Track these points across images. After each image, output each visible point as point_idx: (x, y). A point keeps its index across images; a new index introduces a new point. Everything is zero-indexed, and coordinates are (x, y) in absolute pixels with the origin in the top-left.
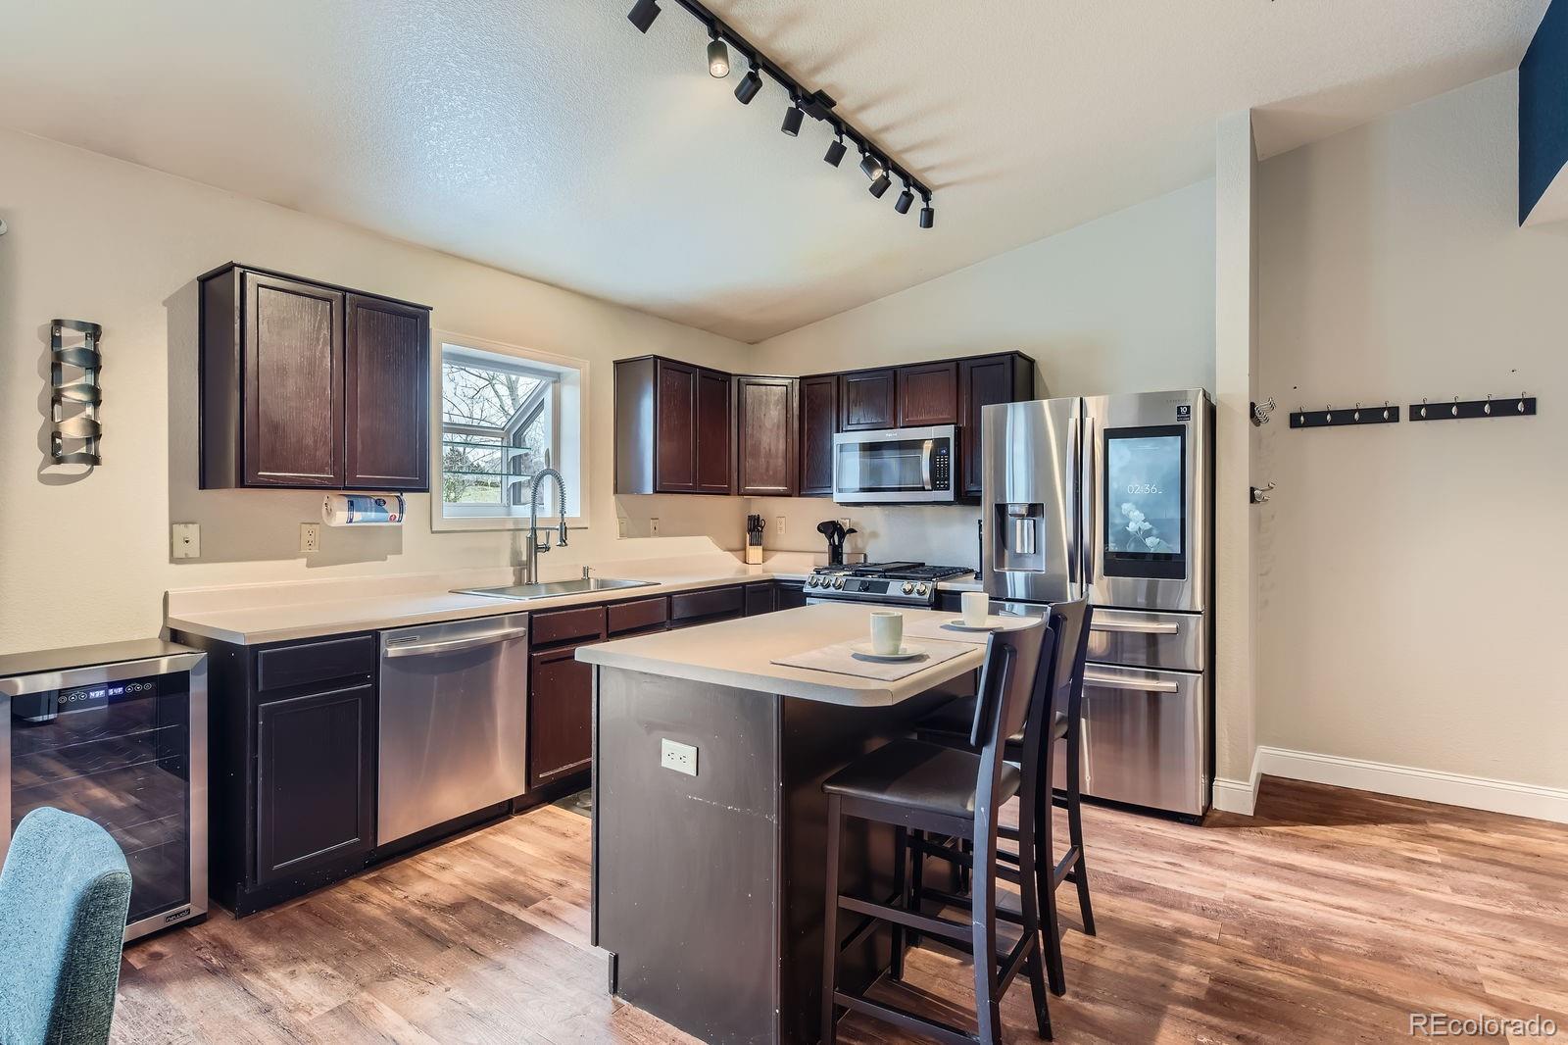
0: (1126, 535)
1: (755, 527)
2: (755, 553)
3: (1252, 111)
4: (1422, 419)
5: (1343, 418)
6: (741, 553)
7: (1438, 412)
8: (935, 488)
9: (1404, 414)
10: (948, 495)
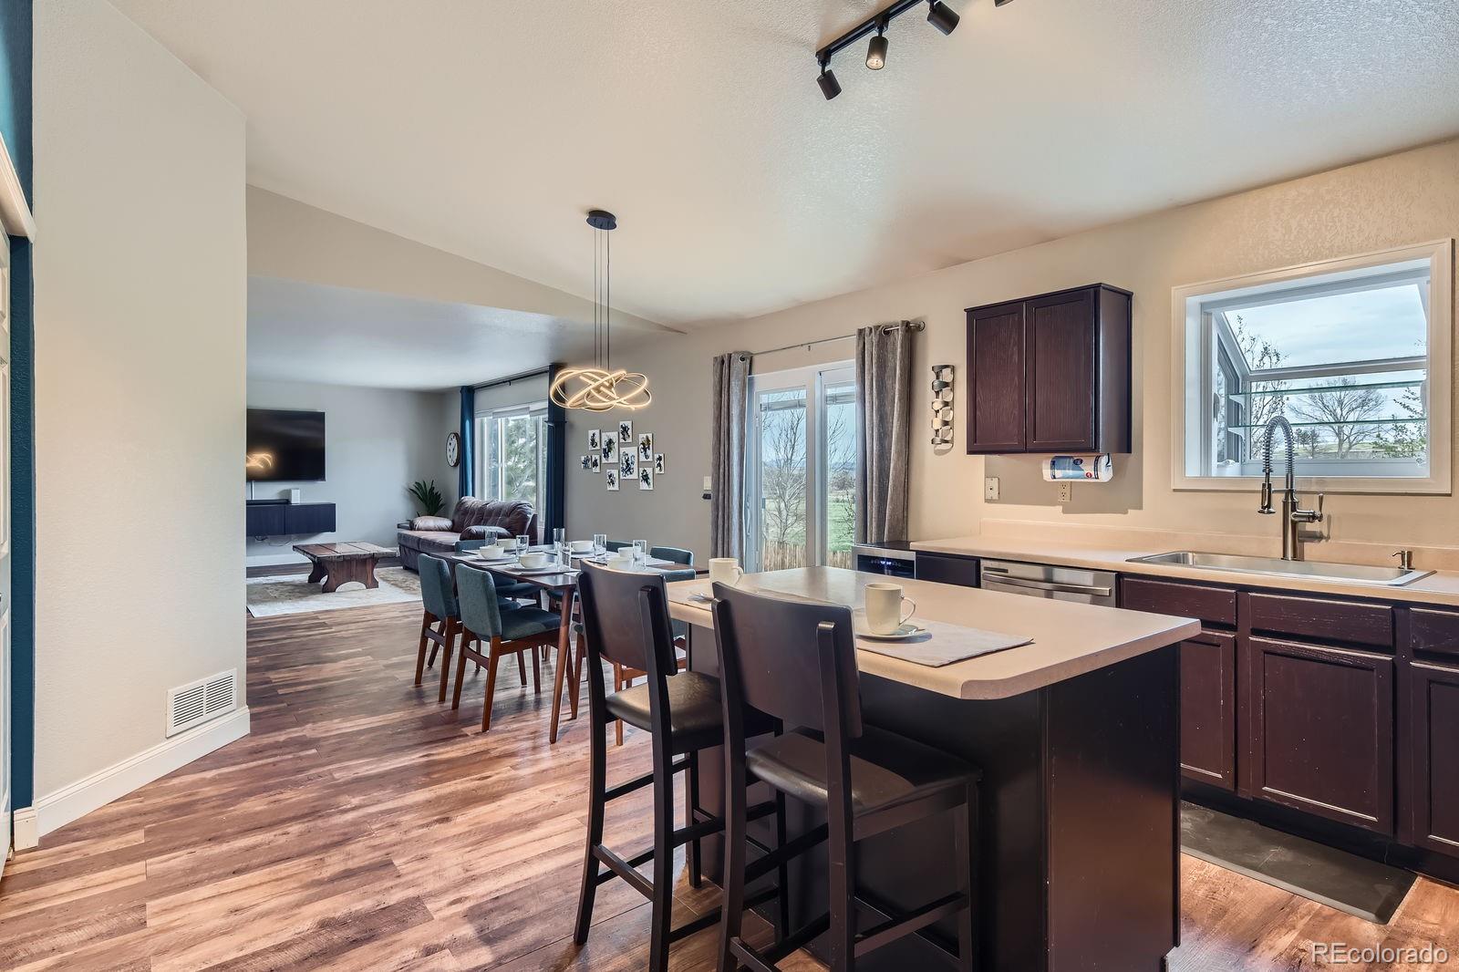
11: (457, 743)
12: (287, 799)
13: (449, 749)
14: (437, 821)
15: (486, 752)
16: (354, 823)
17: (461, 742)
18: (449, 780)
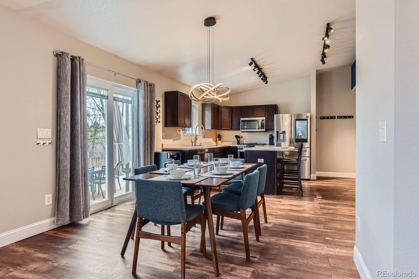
0: (299, 136)
1: (219, 137)
2: (220, 142)
3: (316, 70)
4: (339, 118)
5: (328, 118)
6: (216, 142)
7: (341, 117)
8: (261, 129)
9: (336, 117)
10: (264, 130)
11: (280, 223)
12: (339, 225)
13: (284, 222)
14: (306, 210)
15: (276, 218)
16: (324, 215)
17: (278, 223)
18: (295, 215)
